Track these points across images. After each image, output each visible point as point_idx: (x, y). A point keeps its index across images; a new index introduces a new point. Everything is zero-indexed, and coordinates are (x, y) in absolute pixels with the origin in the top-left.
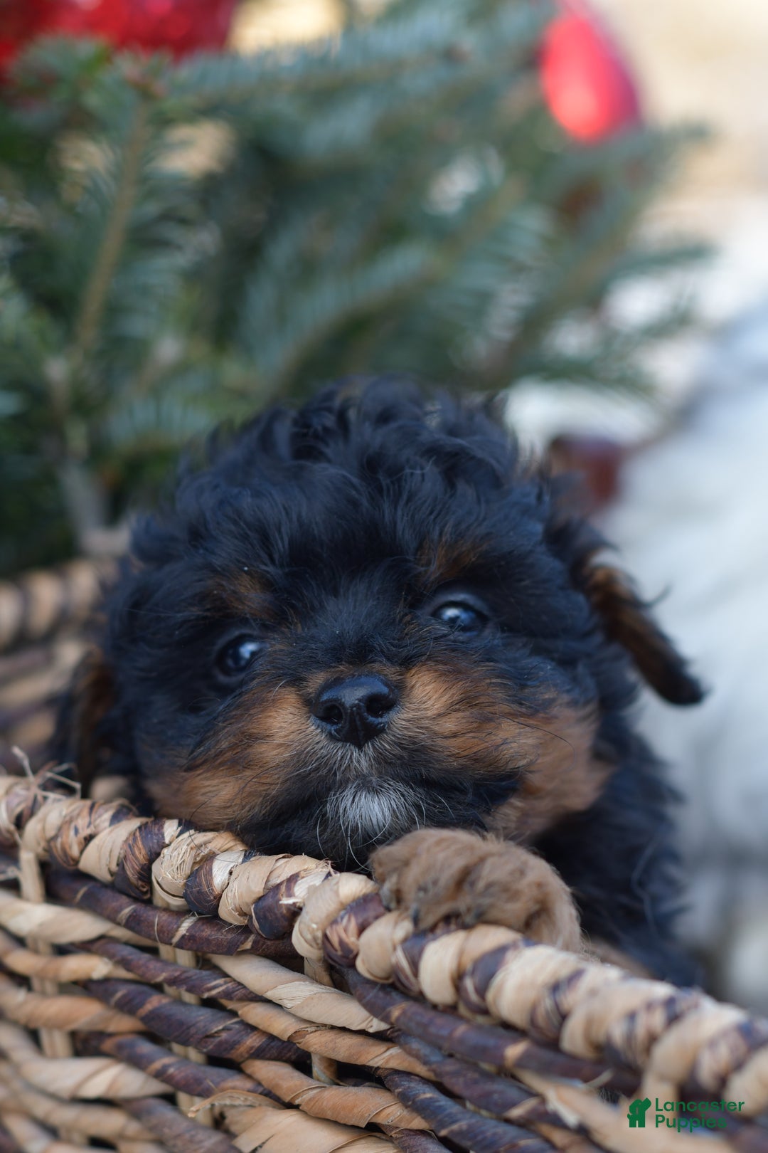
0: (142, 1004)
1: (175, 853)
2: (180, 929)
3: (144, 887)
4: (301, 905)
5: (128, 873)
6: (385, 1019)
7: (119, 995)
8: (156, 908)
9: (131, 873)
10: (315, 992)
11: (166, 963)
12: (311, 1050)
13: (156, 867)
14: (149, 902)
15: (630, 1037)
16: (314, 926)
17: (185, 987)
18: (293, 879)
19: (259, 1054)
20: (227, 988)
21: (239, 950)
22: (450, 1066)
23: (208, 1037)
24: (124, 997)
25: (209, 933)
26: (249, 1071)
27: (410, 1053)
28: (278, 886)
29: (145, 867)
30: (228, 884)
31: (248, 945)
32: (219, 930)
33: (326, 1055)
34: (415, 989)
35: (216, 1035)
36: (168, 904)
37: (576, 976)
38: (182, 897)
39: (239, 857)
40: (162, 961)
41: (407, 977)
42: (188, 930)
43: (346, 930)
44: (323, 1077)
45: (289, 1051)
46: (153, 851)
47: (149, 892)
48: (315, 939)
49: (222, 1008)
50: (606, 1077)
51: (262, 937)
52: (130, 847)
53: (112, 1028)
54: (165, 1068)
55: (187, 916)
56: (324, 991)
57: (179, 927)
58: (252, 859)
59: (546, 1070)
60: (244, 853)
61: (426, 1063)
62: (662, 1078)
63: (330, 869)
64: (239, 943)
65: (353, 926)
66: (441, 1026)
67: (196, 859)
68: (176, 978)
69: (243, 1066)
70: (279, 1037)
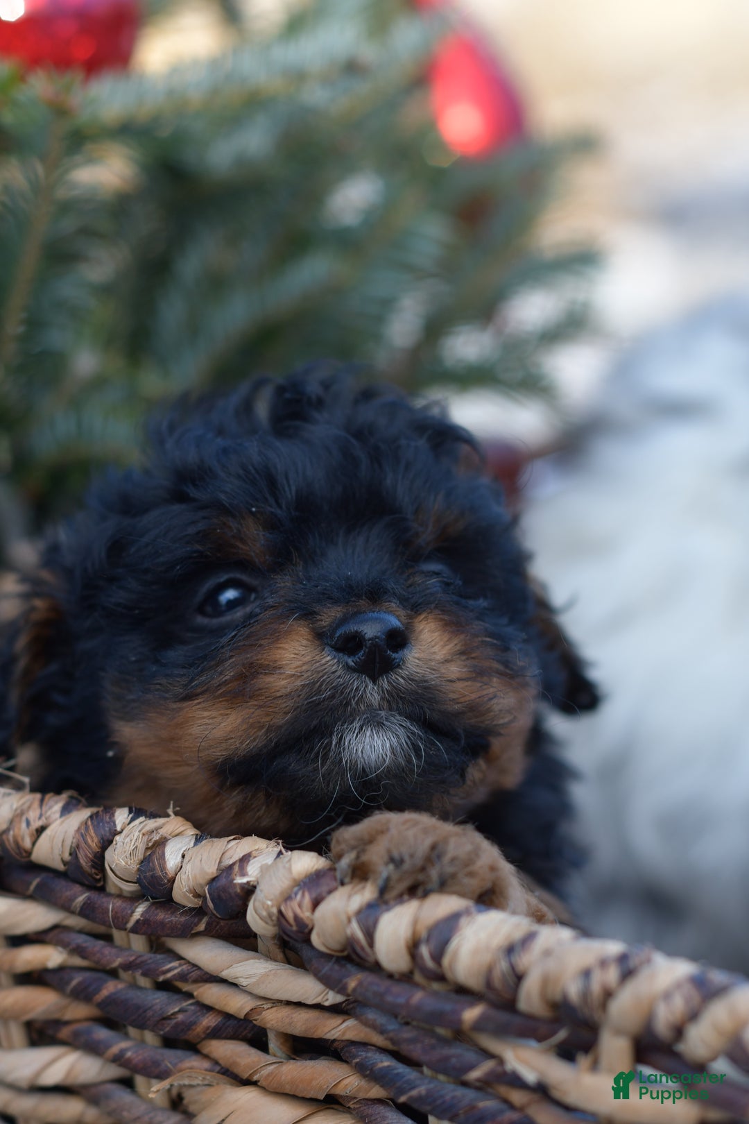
0: (98, 990)
1: (128, 840)
2: (135, 914)
3: (97, 875)
4: (255, 883)
5: (82, 861)
6: (342, 990)
7: (74, 983)
8: (110, 895)
9: (83, 862)
10: (270, 969)
11: (120, 949)
12: (268, 1026)
13: (108, 854)
14: (102, 889)
15: (585, 994)
16: (269, 903)
17: (140, 971)
18: (245, 859)
19: (215, 1034)
20: (182, 970)
21: (193, 932)
22: (407, 1034)
23: (164, 1019)
24: (79, 984)
25: (162, 917)
26: (205, 1051)
27: (366, 1023)
28: (231, 867)
29: (98, 855)
30: (182, 867)
31: (202, 927)
32: (172, 913)
33: (282, 1030)
34: (371, 959)
35: (173, 1017)
36: (121, 889)
37: (529, 938)
38: (135, 883)
39: (190, 840)
40: (116, 947)
41: (362, 948)
42: (142, 915)
43: (300, 905)
44: (279, 1053)
45: (245, 1029)
46: (105, 838)
47: (102, 880)
48: (270, 915)
49: (177, 991)
50: (562, 1035)
51: (217, 917)
52: (82, 835)
53: (68, 1016)
54: (123, 1052)
55: (141, 901)
56: (279, 967)
57: (133, 912)
58: (204, 842)
59: (503, 1032)
60: (195, 837)
61: (382, 1032)
62: (618, 1032)
63: (281, 847)
64: (192, 925)
65: (307, 900)
66: (398, 995)
67: (148, 845)
68: (131, 963)
69: (199, 1046)
70: (236, 1015)
